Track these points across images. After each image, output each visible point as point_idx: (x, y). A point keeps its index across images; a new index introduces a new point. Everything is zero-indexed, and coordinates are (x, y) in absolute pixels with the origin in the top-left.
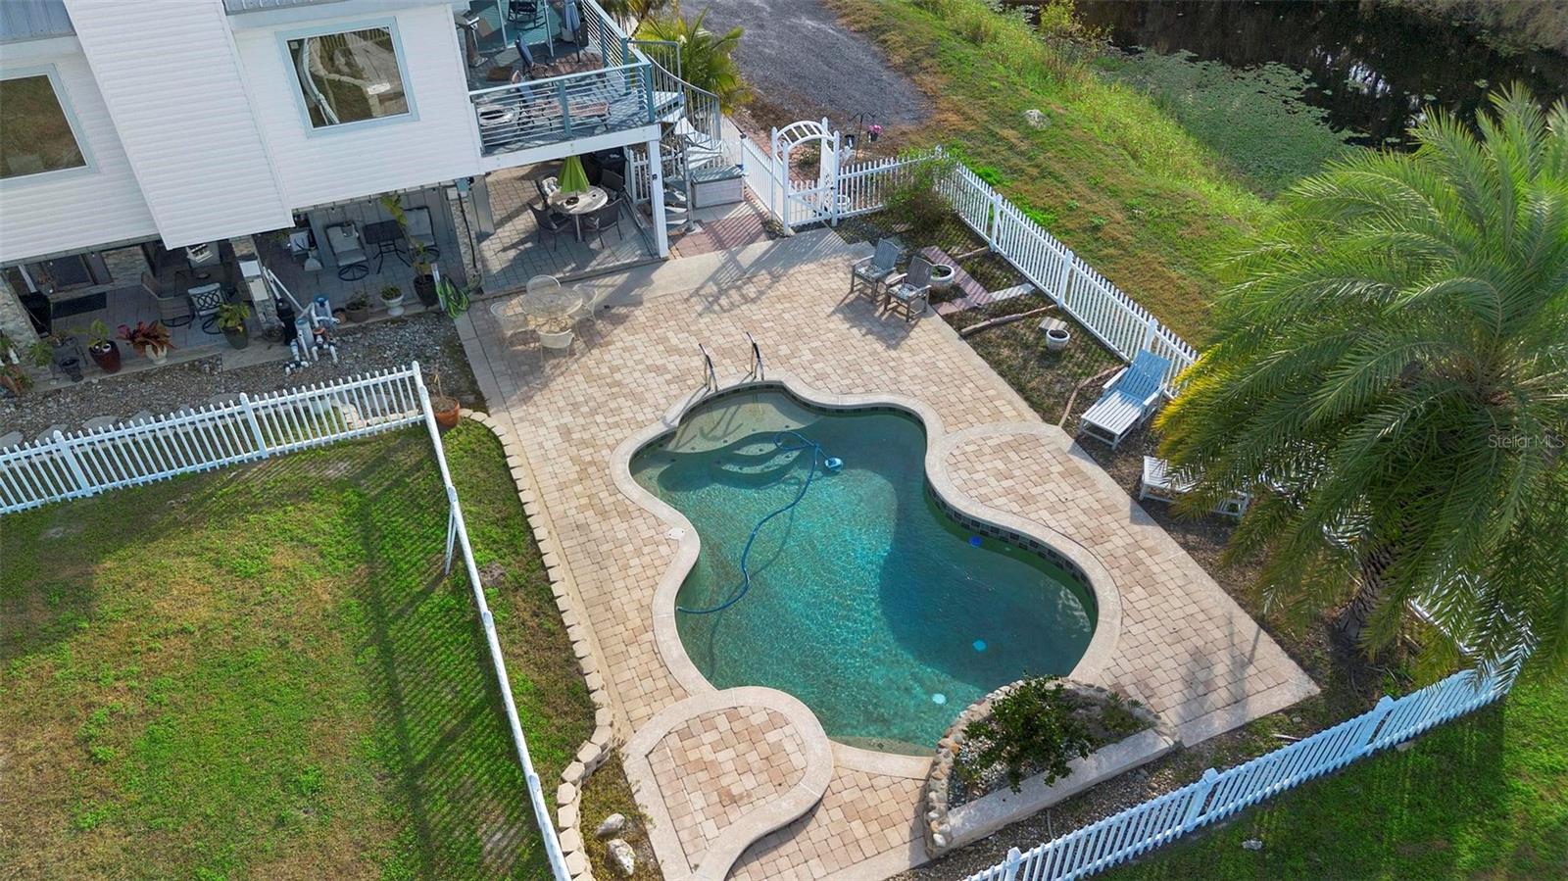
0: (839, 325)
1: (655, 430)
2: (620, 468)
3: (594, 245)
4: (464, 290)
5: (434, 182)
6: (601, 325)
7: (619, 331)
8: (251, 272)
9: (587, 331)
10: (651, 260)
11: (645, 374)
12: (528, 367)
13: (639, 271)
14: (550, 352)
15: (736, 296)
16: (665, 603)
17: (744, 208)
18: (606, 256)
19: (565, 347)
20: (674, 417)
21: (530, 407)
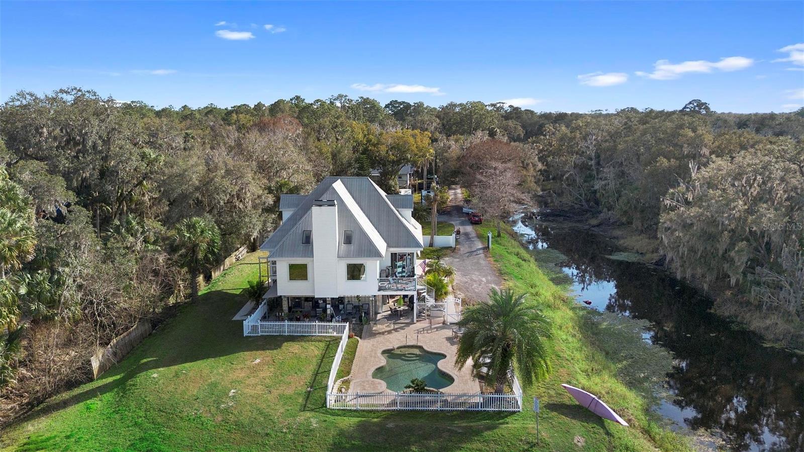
0: (445, 340)
1: (390, 347)
2: (380, 351)
3: (402, 318)
4: (368, 321)
5: (367, 295)
6: (393, 331)
7: (396, 333)
8: (328, 306)
9: (389, 332)
10: (412, 323)
11: (396, 340)
12: (373, 335)
13: (408, 324)
14: (380, 333)
15: (425, 332)
16: (373, 369)
17: (442, 318)
18: (402, 320)
19: (383, 333)
20: (396, 347)
21: (369, 341)
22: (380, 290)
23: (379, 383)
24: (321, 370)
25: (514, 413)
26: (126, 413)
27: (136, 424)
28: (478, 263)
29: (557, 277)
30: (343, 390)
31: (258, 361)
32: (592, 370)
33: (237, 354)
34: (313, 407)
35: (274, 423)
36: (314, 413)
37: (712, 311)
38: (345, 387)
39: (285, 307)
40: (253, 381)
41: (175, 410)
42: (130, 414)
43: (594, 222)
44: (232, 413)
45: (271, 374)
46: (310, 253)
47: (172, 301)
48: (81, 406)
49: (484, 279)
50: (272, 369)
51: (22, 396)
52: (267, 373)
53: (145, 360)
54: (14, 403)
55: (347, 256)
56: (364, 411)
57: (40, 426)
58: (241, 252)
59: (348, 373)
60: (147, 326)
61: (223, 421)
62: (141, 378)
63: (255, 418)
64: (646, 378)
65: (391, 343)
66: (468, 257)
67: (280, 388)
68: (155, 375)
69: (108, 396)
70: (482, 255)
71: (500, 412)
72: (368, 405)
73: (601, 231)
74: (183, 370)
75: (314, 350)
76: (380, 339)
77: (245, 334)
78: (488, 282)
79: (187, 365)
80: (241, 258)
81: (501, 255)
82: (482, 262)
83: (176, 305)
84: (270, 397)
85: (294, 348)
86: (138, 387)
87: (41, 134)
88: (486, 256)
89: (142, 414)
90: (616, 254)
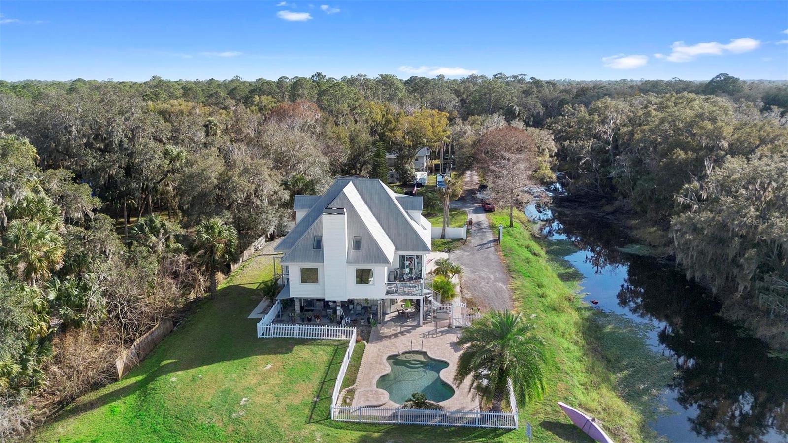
0: (449, 346)
1: (396, 353)
2: (385, 357)
3: (408, 320)
4: (377, 322)
5: (375, 298)
6: (399, 335)
7: (402, 337)
8: (338, 308)
9: (396, 335)
10: (418, 325)
11: (401, 345)
12: (380, 338)
13: (414, 327)
14: (386, 337)
15: (431, 336)
16: (377, 377)
17: (448, 321)
18: (410, 322)
19: (390, 337)
20: (401, 352)
21: (376, 345)
22: (387, 293)
23: (383, 394)
24: (328, 378)
25: (510, 430)
26: (146, 418)
27: (155, 431)
28: (487, 257)
29: (566, 273)
30: (348, 401)
31: (269, 366)
32: (591, 383)
33: (250, 358)
34: (319, 419)
35: (281, 435)
36: (318, 425)
37: (720, 314)
38: (349, 396)
39: (297, 307)
40: (263, 388)
41: (190, 418)
42: (150, 420)
43: (608, 209)
44: (242, 423)
45: (281, 382)
46: (320, 258)
47: (192, 296)
48: (105, 408)
49: (492, 277)
50: (282, 376)
51: (54, 394)
52: (276, 381)
53: (165, 362)
54: (47, 401)
55: (356, 261)
56: (366, 423)
57: (69, 428)
58: (260, 243)
59: (354, 382)
60: (169, 324)
61: (233, 431)
62: (160, 381)
63: (263, 430)
64: (645, 391)
65: (397, 348)
66: (478, 250)
67: (288, 397)
68: (174, 379)
69: (131, 399)
70: (493, 249)
71: (495, 429)
72: (370, 417)
73: (616, 219)
74: (199, 375)
75: (322, 355)
76: (387, 342)
77: (259, 336)
78: (496, 280)
79: (204, 368)
80: (260, 248)
81: (511, 249)
82: (492, 256)
83: (197, 300)
84: (278, 407)
85: (302, 352)
86: (157, 392)
87: (70, 133)
88: (496, 250)
89: (160, 420)
90: (627, 246)
